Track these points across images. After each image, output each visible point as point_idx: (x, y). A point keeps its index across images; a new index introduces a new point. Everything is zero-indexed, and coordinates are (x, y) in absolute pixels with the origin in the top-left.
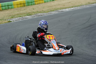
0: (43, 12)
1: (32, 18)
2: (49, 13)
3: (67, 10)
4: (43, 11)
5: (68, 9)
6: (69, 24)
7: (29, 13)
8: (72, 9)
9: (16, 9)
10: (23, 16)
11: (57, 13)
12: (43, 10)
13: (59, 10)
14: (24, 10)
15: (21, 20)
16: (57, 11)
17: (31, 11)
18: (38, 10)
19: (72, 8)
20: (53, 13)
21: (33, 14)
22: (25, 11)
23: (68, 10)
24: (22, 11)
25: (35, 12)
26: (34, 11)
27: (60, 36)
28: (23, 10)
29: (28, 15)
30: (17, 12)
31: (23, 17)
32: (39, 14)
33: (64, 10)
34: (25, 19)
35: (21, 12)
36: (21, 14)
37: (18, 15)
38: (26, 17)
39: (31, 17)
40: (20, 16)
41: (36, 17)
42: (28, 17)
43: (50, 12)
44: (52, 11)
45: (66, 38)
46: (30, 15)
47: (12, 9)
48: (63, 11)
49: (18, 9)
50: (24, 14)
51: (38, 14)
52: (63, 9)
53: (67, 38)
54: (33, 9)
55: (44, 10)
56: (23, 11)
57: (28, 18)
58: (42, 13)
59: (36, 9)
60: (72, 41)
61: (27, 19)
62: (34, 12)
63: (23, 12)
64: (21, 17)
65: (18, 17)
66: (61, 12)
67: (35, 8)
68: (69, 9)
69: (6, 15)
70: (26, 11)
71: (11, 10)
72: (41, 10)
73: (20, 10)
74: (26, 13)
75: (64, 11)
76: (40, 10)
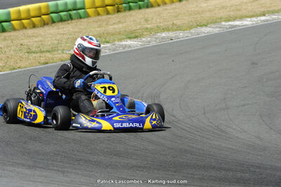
0: (176, 30)
1: (141, 45)
2: (192, 31)
3: (247, 22)
4: (176, 25)
5: (249, 19)
6: (254, 64)
7: (132, 32)
8: (261, 21)
9: (94, 22)
10: (114, 41)
11: (216, 30)
12: (175, 22)
13: (223, 23)
14: (119, 22)
15: (108, 52)
16: (216, 28)
17: (138, 27)
18: (160, 22)
19: (263, 18)
20: (206, 30)
21: (145, 33)
22: (121, 25)
23: (251, 23)
24: (111, 25)
25: (152, 29)
26: (149, 26)
27: (225, 99)
28: (114, 24)
29: (130, 38)
30: (98, 29)
31: (114, 45)
32: (164, 35)
33: (237, 23)
34: (121, 50)
35: (111, 28)
36: (108, 34)
37: (100, 37)
38: (124, 43)
39: (140, 43)
40: (107, 40)
41: (153, 43)
42: (129, 42)
43: (196, 27)
44: (201, 26)
45: (244, 105)
46: (136, 37)
47: (82, 20)
48: (236, 26)
49: (100, 20)
50: (120, 33)
51: (159, 34)
52: (235, 19)
53: (248, 104)
54: (147, 20)
55: (178, 22)
56: (115, 26)
57: (130, 46)
58: (173, 31)
59: (154, 21)
60: (261, 116)
61: (127, 49)
62: (147, 29)
63: (114, 28)
64: (107, 42)
66: (230, 28)
67: (152, 19)
68: (254, 19)
69: (66, 36)
70: (125, 24)
71: (79, 23)
72: (168, 21)
73: (107, 24)
74: (125, 31)
75: (239, 26)
76: (166, 23)
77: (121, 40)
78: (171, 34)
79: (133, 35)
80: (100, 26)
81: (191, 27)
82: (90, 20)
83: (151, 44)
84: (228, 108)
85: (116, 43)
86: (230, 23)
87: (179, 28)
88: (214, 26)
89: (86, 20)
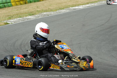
0: (50, 11)
1: (35, 18)
2: (57, 11)
3: (81, 7)
4: (50, 9)
6: (83, 25)
7: (31, 12)
8: (87, 7)
9: (15, 8)
10: (23, 16)
11: (68, 11)
12: (50, 8)
13: (71, 8)
14: (26, 8)
15: (21, 22)
17: (34, 10)
18: (43, 8)
19: (88, 5)
20: (63, 11)
21: (37, 13)
22: (26, 10)
23: (82, 7)
24: (22, 9)
25: (40, 11)
26: (39, 10)
27: (71, 41)
28: (24, 9)
29: (30, 15)
30: (16, 11)
31: (23, 18)
32: (45, 13)
33: (77, 7)
34: (26, 20)
35: (22, 11)
36: (21, 13)
37: (17, 15)
38: (28, 17)
39: (35, 17)
40: (20, 16)
41: (40, 17)
42: (30, 17)
43: (59, 10)
44: (61, 9)
45: (79, 43)
46: (33, 15)
47: (10, 8)
48: (76, 9)
49: (18, 7)
50: (26, 13)
51: (43, 13)
52: (75, 6)
53: (81, 43)
54: (38, 7)
55: (51, 8)
56: (24, 10)
57: (30, 19)
58: (49, 11)
59: (41, 7)
60: (87, 48)
61: (29, 20)
62: (38, 11)
64: (21, 17)
65: (17, 18)
66: (73, 10)
68: (84, 6)
69: (3, 15)
70: (28, 9)
71: (8, 9)
73: (21, 9)
74: (28, 12)
75: (77, 9)
77: (26, 16)
78: (48, 13)
79: (32, 14)
80: (17, 10)
81: (56, 10)
82: (13, 7)
83: (39, 18)
84: (73, 45)
85: (24, 17)
86: (74, 8)
87: (51, 10)
88: (67, 9)
89: (11, 7)
